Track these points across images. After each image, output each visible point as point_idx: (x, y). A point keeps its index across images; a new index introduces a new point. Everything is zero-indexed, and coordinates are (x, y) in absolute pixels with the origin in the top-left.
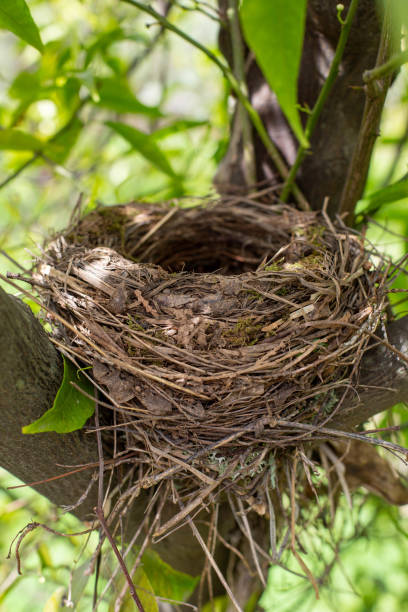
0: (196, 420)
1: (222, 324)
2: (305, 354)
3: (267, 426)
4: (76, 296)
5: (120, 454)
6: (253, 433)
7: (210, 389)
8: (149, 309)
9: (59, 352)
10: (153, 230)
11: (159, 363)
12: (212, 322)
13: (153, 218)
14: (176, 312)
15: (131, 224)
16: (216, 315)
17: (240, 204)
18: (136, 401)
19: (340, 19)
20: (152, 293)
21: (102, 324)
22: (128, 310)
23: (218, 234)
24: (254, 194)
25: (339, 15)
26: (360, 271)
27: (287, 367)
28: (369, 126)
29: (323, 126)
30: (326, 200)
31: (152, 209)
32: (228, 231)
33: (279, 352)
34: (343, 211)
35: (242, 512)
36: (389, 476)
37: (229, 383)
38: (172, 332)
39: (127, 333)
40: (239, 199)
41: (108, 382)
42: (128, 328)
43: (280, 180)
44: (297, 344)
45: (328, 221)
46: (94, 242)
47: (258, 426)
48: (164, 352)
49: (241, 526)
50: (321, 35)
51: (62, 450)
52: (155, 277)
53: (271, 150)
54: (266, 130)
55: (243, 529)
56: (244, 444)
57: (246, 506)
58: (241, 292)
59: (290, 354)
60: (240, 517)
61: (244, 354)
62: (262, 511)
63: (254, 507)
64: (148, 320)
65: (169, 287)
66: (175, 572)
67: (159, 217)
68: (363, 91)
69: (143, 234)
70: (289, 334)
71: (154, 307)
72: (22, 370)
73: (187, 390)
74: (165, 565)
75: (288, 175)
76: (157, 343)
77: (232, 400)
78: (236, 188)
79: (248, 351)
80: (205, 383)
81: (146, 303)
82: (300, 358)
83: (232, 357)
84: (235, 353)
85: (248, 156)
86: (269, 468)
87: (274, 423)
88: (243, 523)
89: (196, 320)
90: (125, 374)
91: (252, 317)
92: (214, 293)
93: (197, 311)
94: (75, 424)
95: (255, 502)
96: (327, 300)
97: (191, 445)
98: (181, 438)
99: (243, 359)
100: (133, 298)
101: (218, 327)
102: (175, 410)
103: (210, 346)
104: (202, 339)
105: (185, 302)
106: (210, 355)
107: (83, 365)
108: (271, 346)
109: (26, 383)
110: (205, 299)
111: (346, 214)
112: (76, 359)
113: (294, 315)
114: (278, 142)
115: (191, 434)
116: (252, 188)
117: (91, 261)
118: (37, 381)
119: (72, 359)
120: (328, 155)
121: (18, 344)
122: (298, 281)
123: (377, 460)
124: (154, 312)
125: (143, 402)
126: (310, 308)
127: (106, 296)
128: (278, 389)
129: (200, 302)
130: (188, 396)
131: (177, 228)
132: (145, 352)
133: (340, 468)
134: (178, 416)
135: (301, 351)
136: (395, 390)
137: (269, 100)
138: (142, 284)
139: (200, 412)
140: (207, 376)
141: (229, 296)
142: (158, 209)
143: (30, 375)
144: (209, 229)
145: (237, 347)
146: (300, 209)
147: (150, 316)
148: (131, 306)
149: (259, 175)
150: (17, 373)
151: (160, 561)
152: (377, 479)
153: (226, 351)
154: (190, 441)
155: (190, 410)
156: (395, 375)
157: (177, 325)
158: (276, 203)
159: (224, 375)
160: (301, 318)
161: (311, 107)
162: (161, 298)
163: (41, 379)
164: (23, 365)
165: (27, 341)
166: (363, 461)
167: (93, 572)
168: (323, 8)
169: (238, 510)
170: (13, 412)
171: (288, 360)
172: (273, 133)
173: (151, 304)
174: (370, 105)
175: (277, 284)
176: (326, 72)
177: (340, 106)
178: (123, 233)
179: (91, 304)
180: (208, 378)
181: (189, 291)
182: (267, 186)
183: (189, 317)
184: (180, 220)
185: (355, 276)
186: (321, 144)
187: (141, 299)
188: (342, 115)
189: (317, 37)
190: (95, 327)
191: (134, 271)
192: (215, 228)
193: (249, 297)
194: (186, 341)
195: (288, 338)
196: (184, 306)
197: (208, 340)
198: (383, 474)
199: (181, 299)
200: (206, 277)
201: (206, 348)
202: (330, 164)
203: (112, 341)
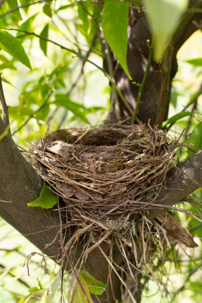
0: (99, 203)
1: (107, 163)
2: (142, 172)
3: (129, 203)
4: (48, 157)
5: (69, 222)
6: (123, 206)
7: (104, 189)
8: (78, 160)
9: (42, 179)
10: (80, 138)
11: (83, 181)
12: (103, 163)
13: (79, 133)
14: (88, 160)
15: (69, 136)
16: (105, 160)
17: (116, 127)
18: (74, 197)
19: (149, 46)
20: (78, 154)
21: (59, 167)
22: (69, 161)
23: (107, 139)
24: (120, 122)
25: (148, 44)
26: (164, 142)
27: (135, 178)
28: (164, 87)
29: (147, 93)
30: (149, 120)
31: (79, 130)
32: (111, 138)
33: (131, 172)
34: (157, 124)
35: (122, 245)
36: (185, 234)
37: (112, 186)
38: (87, 168)
39: (69, 170)
40: (114, 125)
41: (62, 190)
42: (69, 167)
43: (130, 115)
44: (138, 169)
45: (150, 127)
46: (55, 140)
47: (125, 204)
48: (85, 175)
49: (122, 253)
50: (143, 56)
51: (45, 221)
52: (80, 148)
53: (126, 104)
54: (124, 96)
55: (123, 255)
56: (120, 212)
57: (123, 243)
58: (115, 150)
59: (136, 172)
60: (121, 248)
61: (117, 174)
62: (130, 245)
63: (127, 243)
64: (78, 164)
65: (86, 151)
66: (96, 280)
67: (82, 133)
68: (159, 73)
69: (76, 140)
70: (134, 165)
71: (80, 159)
72: (26, 181)
73: (95, 190)
74: (92, 277)
75: (133, 113)
76: (82, 172)
77: (113, 193)
78: (113, 120)
79: (118, 173)
80: (102, 187)
81: (76, 158)
82: (140, 174)
83: (112, 175)
84: (114, 174)
85: (117, 107)
86: (132, 226)
87: (131, 202)
88: (122, 251)
89: (97, 162)
90: (70, 186)
91: (120, 159)
92: (104, 151)
93: (97, 159)
94: (49, 206)
95: (127, 241)
96: (149, 152)
97: (98, 215)
98: (93, 212)
99: (117, 176)
100: (71, 156)
101: (106, 164)
102: (90, 199)
103: (103, 172)
104: (100, 169)
105: (92, 155)
106: (103, 175)
107: (52, 183)
108: (128, 170)
109: (28, 188)
110: (100, 154)
111: (158, 125)
112: (49, 181)
113: (137, 158)
114: (129, 101)
115: (97, 210)
116: (120, 120)
117: (54, 145)
118: (33, 187)
119: (47, 181)
120: (150, 104)
121: (24, 170)
122: (137, 145)
123: (179, 227)
124: (80, 161)
125: (77, 196)
126: (143, 155)
127: (60, 156)
128: (132, 189)
129: (98, 155)
130: (95, 193)
131: (90, 138)
132: (77, 176)
133: (164, 232)
134: (92, 202)
135: (140, 171)
136: (182, 190)
137: (124, 84)
138: (74, 151)
139: (101, 199)
140: (102, 183)
141: (110, 152)
142: (81, 130)
143: (30, 184)
144: (103, 137)
145: (114, 171)
146: (139, 124)
147: (78, 162)
148: (70, 159)
149: (122, 115)
150: (24, 182)
151: (89, 276)
152: (181, 236)
153: (109, 173)
154: (98, 213)
155: (96, 198)
156: (182, 183)
157: (89, 165)
158: (130, 125)
159: (109, 182)
160: (140, 159)
161: (141, 84)
162: (82, 155)
163: (34, 187)
164: (27, 179)
165: (29, 170)
166: (174, 228)
167: (60, 276)
168: (143, 44)
169: (120, 245)
170: (24, 200)
171: (135, 175)
172: (127, 98)
173: (78, 157)
174: (163, 78)
175: (129, 146)
176: (145, 69)
177: (153, 84)
178: (67, 138)
179: (54, 160)
180: (103, 184)
181: (93, 152)
182: (125, 119)
183: (94, 161)
184: (91, 135)
185: (161, 144)
186: (146, 100)
187: (74, 156)
188: (154, 88)
189: (141, 57)
190: (57, 169)
191: (71, 147)
192: (105, 137)
193: (118, 152)
194: (93, 171)
195: (134, 167)
196: (92, 157)
197: (102, 170)
198: (183, 233)
199: (91, 155)
200: (101, 147)
201: (101, 173)
202: (151, 108)
203: (63, 174)
